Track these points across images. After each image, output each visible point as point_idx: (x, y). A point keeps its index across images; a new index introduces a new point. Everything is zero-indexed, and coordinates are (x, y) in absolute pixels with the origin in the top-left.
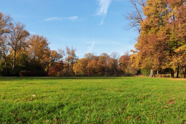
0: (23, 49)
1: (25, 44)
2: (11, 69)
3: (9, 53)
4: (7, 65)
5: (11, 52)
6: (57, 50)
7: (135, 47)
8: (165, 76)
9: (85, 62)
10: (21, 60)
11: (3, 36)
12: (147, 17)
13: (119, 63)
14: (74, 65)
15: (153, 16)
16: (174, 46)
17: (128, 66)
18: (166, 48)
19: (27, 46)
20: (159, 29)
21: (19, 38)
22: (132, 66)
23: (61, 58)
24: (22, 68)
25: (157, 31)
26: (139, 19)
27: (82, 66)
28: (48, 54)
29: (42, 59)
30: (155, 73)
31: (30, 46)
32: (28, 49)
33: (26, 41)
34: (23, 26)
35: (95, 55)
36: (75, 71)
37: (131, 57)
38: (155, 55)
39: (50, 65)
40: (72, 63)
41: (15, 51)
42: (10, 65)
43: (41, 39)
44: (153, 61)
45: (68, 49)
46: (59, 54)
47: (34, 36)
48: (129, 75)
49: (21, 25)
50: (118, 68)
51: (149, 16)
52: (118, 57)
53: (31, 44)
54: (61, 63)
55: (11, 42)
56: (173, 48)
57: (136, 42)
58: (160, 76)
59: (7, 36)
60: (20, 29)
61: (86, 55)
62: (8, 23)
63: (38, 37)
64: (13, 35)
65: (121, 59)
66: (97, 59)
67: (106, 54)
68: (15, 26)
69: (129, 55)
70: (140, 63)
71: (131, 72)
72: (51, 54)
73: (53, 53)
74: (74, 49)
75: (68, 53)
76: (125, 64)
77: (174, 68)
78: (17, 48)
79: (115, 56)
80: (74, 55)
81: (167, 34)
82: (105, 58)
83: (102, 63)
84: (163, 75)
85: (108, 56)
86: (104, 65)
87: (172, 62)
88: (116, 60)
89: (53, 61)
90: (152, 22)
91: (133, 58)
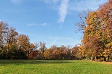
0: (14, 42)
1: (15, 40)
2: (6, 55)
3: (5, 45)
4: (3, 52)
5: (6, 44)
6: (34, 44)
7: (81, 42)
8: (100, 60)
9: (51, 51)
10: (12, 49)
11: (2, 35)
12: (88, 25)
13: (72, 51)
14: (44, 52)
15: (92, 25)
16: (105, 42)
17: (77, 53)
18: (100, 44)
19: (16, 41)
20: (95, 33)
21: (12, 36)
22: (80, 53)
23: (36, 48)
24: (13, 54)
25: (94, 34)
26: (84, 26)
27: (49, 53)
28: (29, 46)
29: (25, 49)
30: (94, 58)
31: (18, 41)
32: (16, 43)
33: (16, 38)
34: (15, 29)
35: (57, 46)
36: (45, 56)
37: (79, 48)
38: (94, 48)
39: (29, 52)
40: (43, 51)
41: (9, 43)
42: (5, 52)
43: (24, 37)
44: (92, 51)
45: (41, 43)
46: (35, 46)
47: (21, 35)
48: (78, 59)
49: (13, 29)
50: (71, 54)
51: (90, 24)
52: (71, 48)
53: (19, 40)
54: (37, 51)
55: (7, 39)
56: (105, 44)
57: (82, 39)
58: (97, 60)
59: (5, 35)
60: (12, 31)
61: (52, 46)
62: (6, 27)
63: (23, 35)
64: (8, 34)
65: (73, 49)
66: (58, 49)
67: (64, 46)
68: (10, 29)
69: (78, 47)
70: (85, 53)
71: (79, 57)
72: (31, 46)
73: (32, 45)
74: (44, 43)
75: (41, 45)
76: (75, 52)
77: (106, 56)
78: (10, 42)
79: (69, 47)
80: (44, 46)
81: (100, 35)
82: (63, 48)
83: (62, 51)
84: (99, 59)
85: (65, 47)
86: (62, 53)
87: (104, 53)
88: (70, 49)
89: (31, 50)
90: (91, 28)
91: (81, 49)
